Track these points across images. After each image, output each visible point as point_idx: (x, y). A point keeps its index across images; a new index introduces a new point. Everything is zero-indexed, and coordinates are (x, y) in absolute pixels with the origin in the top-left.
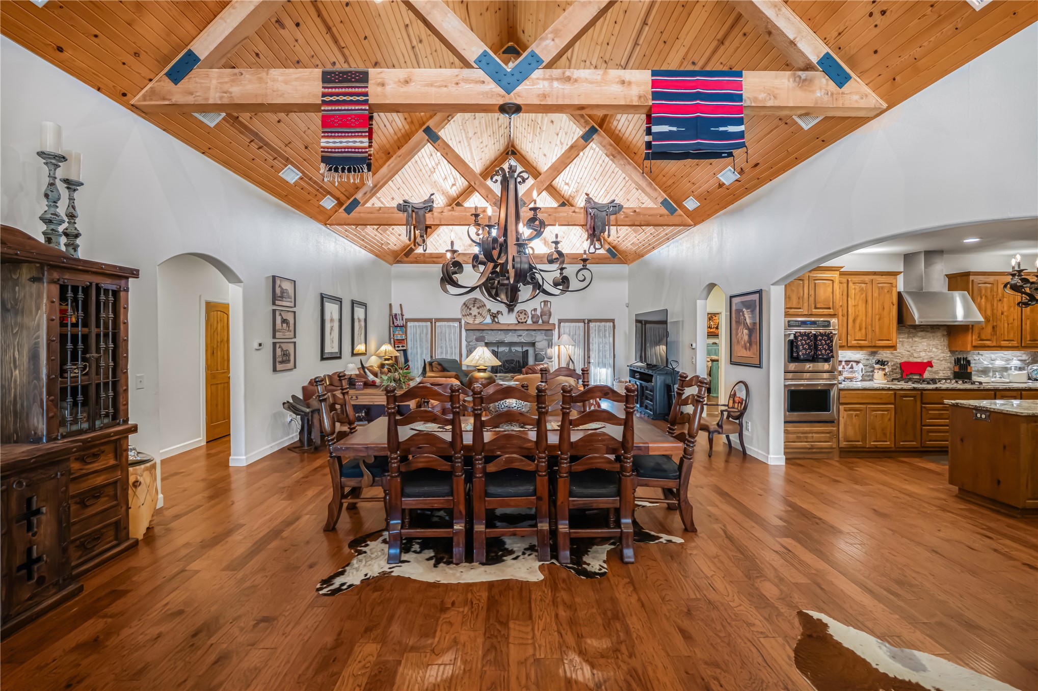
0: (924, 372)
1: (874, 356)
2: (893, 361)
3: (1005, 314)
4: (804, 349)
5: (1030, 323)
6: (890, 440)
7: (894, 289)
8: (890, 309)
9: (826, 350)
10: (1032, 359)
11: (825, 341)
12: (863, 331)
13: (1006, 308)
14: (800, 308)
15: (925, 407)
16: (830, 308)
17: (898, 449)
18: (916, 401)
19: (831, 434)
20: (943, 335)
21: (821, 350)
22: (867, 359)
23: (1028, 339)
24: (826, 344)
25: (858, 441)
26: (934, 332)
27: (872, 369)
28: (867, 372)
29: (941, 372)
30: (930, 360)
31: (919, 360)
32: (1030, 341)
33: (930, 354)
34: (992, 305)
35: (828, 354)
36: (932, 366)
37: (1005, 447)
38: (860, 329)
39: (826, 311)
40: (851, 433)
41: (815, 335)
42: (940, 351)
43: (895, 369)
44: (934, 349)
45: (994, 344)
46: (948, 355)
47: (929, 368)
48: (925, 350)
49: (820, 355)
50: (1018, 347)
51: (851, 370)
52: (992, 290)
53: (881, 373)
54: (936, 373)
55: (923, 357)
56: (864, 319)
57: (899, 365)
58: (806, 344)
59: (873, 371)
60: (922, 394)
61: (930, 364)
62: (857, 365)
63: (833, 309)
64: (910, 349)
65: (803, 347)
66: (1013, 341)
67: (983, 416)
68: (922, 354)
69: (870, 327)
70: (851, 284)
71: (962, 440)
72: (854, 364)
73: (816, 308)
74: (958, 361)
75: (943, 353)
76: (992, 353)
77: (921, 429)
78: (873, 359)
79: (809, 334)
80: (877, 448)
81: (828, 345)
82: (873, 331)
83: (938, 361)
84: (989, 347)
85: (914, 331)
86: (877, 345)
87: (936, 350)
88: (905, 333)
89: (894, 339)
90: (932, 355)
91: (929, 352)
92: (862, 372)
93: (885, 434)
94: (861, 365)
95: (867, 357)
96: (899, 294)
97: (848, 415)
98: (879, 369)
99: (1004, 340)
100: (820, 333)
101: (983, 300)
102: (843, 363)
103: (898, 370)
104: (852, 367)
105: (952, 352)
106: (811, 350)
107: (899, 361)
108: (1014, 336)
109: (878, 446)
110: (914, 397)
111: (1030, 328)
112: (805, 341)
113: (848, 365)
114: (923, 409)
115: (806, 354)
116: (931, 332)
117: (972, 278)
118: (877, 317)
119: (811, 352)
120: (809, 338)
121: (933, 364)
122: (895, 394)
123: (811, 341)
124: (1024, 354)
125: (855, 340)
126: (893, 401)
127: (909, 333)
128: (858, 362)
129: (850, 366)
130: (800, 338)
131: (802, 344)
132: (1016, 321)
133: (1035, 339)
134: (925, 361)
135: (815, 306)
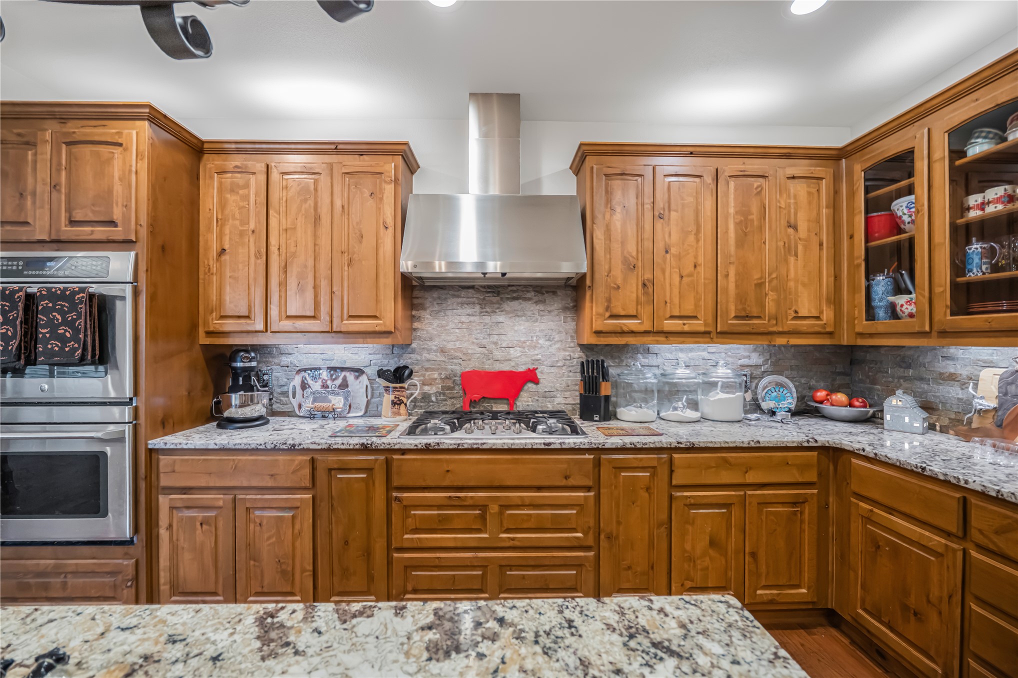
2: (446, 369)
3: (673, 250)
5: (737, 274)
6: (302, 591)
12: (309, 293)
13: (675, 238)
14: (25, 223)
16: (112, 223)
18: (372, 484)
19: (120, 577)
20: (565, 309)
23: (733, 315)
25: (214, 594)
26: (543, 302)
29: (558, 394)
30: (531, 367)
31: (506, 367)
32: (736, 317)
33: (532, 352)
34: (641, 229)
36: (536, 381)
38: (301, 289)
39: (100, 232)
40: (190, 570)
42: (554, 346)
43: (449, 388)
44: (541, 341)
45: (647, 326)
46: (577, 356)
47: (530, 385)
48: (522, 345)
50: (706, 333)
54: (547, 395)
55: (518, 362)
57: (458, 379)
61: (531, 376)
62: (357, 378)
64: (484, 342)
66: (695, 317)
68: (515, 353)
69: (324, 283)
72: (350, 377)
73: (72, 223)
75: (564, 350)
76: (681, 350)
77: (390, 562)
81: (70, 324)
82: (334, 293)
83: (553, 370)
84: (632, 333)
85: (495, 299)
86: (344, 329)
87: (548, 343)
88: (474, 303)
90: (537, 354)
91: (530, 347)
94: (364, 379)
99: (672, 317)
101: (618, 216)
102: (325, 374)
103: (458, 390)
104: (344, 385)
107: (459, 370)
108: (697, 306)
110: (369, 470)
111: (737, 286)
114: (395, 506)
116: (537, 303)
117: (590, 161)
118: (343, 260)
121: (539, 376)
122: (314, 462)
123: (19, 314)
124: (755, 350)
125: (288, 317)
126: (307, 481)
127: (483, 304)
129: (340, 381)
132: (701, 269)
133: (755, 312)
134: (522, 369)
135: (70, 217)
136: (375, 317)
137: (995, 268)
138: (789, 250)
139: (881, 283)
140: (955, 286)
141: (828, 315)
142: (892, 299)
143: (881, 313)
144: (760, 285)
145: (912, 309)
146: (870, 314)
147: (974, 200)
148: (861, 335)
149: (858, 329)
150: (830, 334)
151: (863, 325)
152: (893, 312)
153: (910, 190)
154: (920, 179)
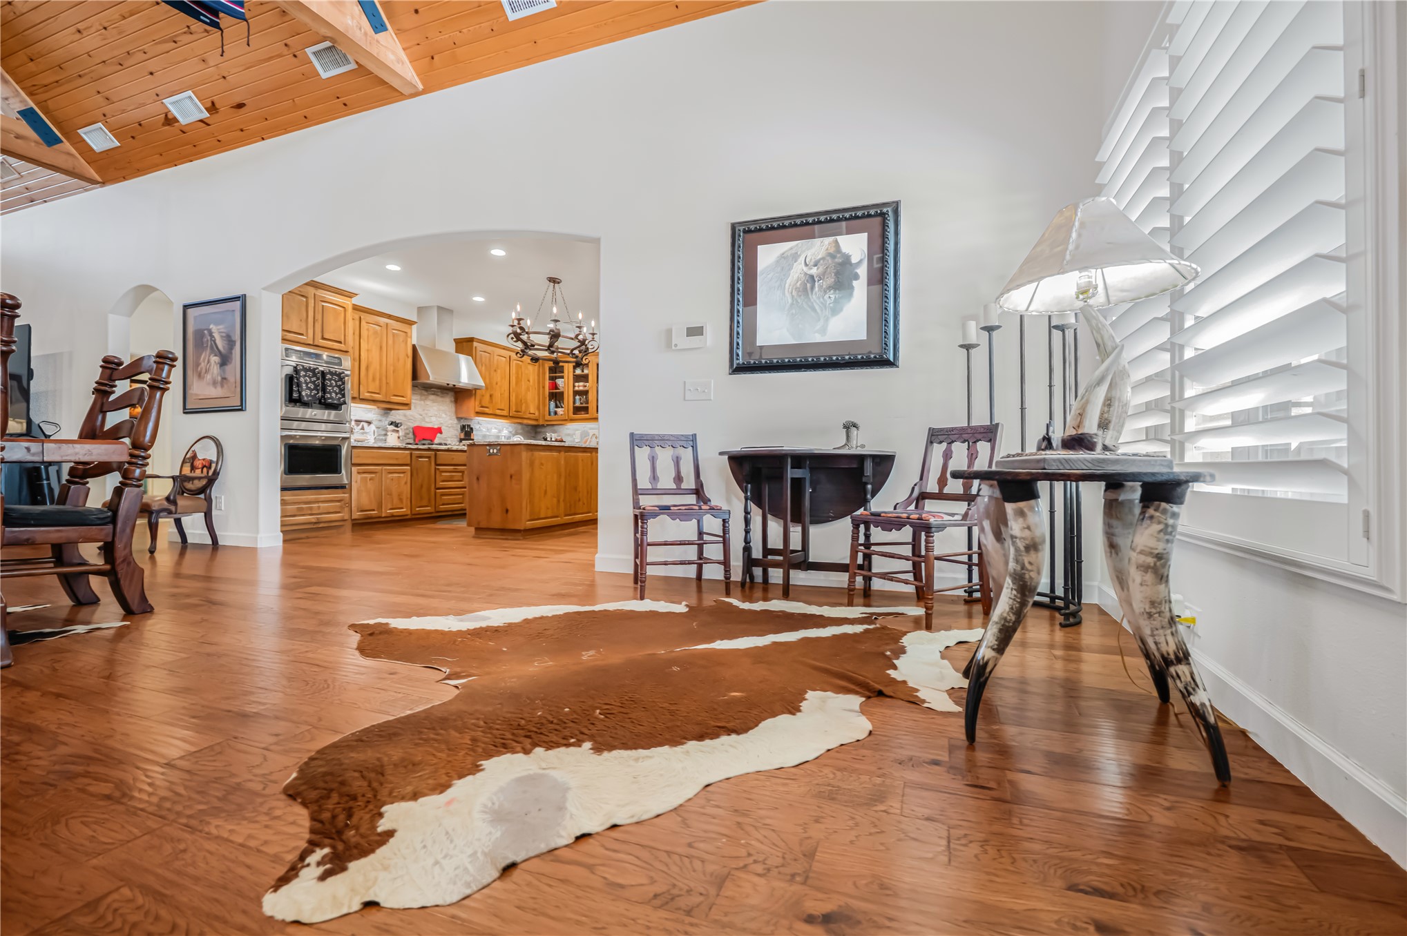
0: (435, 439)
1: (387, 417)
2: (407, 425)
3: (499, 384)
4: (308, 388)
5: (515, 396)
6: (407, 508)
7: (409, 340)
8: (405, 361)
9: (337, 394)
10: (516, 432)
11: (336, 382)
12: (377, 382)
13: (499, 379)
14: (302, 334)
15: (438, 469)
16: (340, 342)
17: (414, 517)
18: (430, 463)
19: (343, 502)
20: (451, 401)
21: (330, 393)
22: (380, 421)
23: (513, 410)
24: (336, 386)
25: (374, 510)
26: (444, 394)
27: (384, 433)
28: (379, 435)
29: (449, 439)
30: (439, 426)
31: (430, 425)
32: (514, 412)
33: (439, 419)
34: (490, 374)
35: (340, 398)
36: (441, 433)
37: (511, 477)
38: (374, 379)
39: (336, 345)
40: (365, 502)
41: (323, 372)
42: (448, 418)
43: (408, 434)
44: (444, 415)
45: (491, 412)
46: (456, 423)
47: (439, 435)
48: (436, 416)
49: (329, 398)
50: (506, 416)
51: (362, 431)
52: (490, 360)
53: (396, 435)
54: (445, 440)
55: (432, 422)
56: (378, 367)
57: (411, 430)
58: (311, 382)
59: (386, 435)
60: (436, 455)
61: (439, 430)
62: (369, 425)
63: (345, 344)
64: (422, 412)
65: (307, 386)
66: (505, 410)
67: (495, 451)
68: (433, 419)
69: (384, 379)
70: (363, 323)
71: (478, 479)
72: (365, 425)
73: (323, 338)
74: (463, 428)
75: (452, 419)
76: (489, 423)
77: (435, 492)
78: (386, 420)
79: (315, 369)
80: (393, 516)
81: (339, 387)
82: (387, 383)
83: (447, 427)
84: (487, 414)
85: (426, 393)
86: (392, 401)
89: (409, 397)
90: (441, 420)
91: (439, 417)
92: (374, 435)
93: (401, 500)
94: (373, 427)
95: (379, 418)
96: (414, 347)
97: (362, 478)
98: (394, 431)
99: (498, 409)
100: (329, 370)
101: (483, 368)
103: (411, 435)
104: (363, 428)
105: (459, 419)
106: (318, 390)
107: (412, 425)
108: (504, 406)
109: (395, 514)
110: (429, 457)
111: (515, 400)
112: (310, 378)
113: (358, 425)
114: (438, 472)
115: (310, 395)
116: (442, 397)
117: (475, 344)
118: (392, 368)
119: (318, 394)
120: (315, 375)
121: (443, 431)
122: (411, 454)
123: (318, 379)
124: (511, 425)
125: (369, 392)
126: (409, 462)
127: (421, 395)
128: (369, 423)
129: (360, 427)
130: (302, 373)
131: (305, 381)
132: (506, 392)
133: (520, 410)
134: (436, 427)
135: (323, 336)
136: (403, 397)
137: (581, 404)
138: (528, 389)
139: (553, 404)
140: (574, 407)
141: (537, 414)
142: (556, 409)
143: (552, 414)
144: (521, 401)
145: (562, 413)
146: (550, 415)
147: (577, 384)
148: (547, 421)
149: (546, 419)
150: (537, 420)
151: (547, 417)
152: (556, 413)
153: (562, 377)
154: (565, 374)
